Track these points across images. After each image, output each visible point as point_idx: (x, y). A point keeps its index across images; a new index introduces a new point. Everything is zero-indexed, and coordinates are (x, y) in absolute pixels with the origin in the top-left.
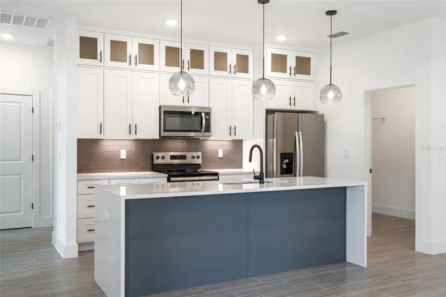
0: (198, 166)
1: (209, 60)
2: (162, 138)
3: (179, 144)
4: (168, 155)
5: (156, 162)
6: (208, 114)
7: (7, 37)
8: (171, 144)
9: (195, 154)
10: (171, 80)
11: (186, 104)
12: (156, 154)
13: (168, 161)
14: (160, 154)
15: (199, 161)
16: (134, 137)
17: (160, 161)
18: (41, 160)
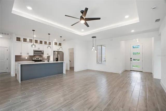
0: (42, 60)
1: (43, 43)
2: (34, 55)
3: (38, 56)
4: (35, 58)
5: (33, 59)
6: (43, 51)
7: (1, 36)
8: (36, 56)
9: (41, 58)
10: (31, 45)
11: (39, 50)
12: (33, 58)
13: (35, 59)
14: (34, 58)
15: (42, 59)
16: (28, 55)
17: (34, 59)
18: (9, 59)
